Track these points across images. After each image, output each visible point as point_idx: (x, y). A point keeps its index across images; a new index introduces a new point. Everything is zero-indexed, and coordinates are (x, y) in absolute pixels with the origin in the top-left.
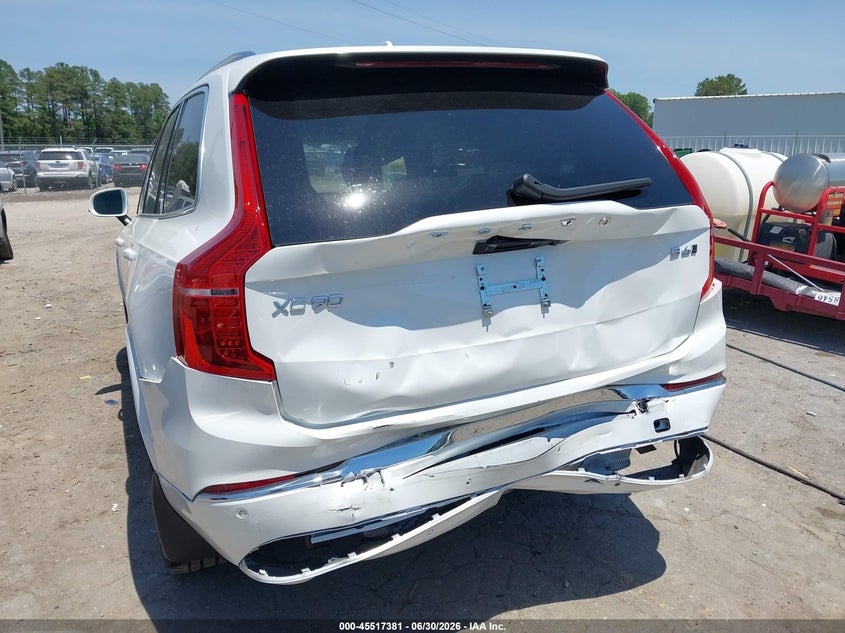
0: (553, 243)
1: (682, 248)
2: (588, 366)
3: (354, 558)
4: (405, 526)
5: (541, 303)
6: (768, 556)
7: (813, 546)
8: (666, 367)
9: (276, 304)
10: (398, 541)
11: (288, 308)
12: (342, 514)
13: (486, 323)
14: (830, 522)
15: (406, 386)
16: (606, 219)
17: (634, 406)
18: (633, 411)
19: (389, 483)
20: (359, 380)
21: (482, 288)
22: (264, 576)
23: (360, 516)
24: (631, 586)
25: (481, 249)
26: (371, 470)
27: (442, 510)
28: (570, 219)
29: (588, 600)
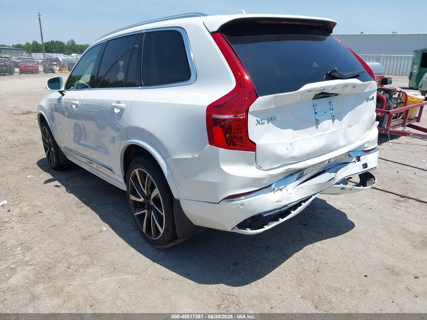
0: (336, 95)
1: (370, 97)
2: (344, 144)
3: (281, 220)
4: (295, 207)
5: (332, 119)
6: (387, 217)
7: (399, 212)
8: (364, 144)
9: (257, 120)
10: (293, 213)
11: (260, 122)
12: (276, 203)
13: (317, 127)
14: (401, 204)
15: (295, 153)
16: (355, 86)
17: (354, 159)
18: (355, 161)
19: (289, 191)
20: (282, 151)
21: (316, 113)
22: (249, 231)
23: (282, 204)
24: (347, 231)
25: (316, 97)
26: (283, 187)
27: (304, 201)
28: (346, 85)
29: (334, 238)
